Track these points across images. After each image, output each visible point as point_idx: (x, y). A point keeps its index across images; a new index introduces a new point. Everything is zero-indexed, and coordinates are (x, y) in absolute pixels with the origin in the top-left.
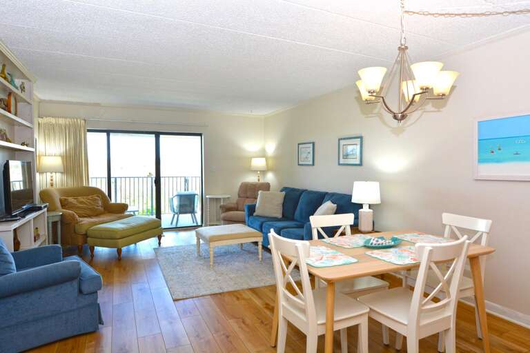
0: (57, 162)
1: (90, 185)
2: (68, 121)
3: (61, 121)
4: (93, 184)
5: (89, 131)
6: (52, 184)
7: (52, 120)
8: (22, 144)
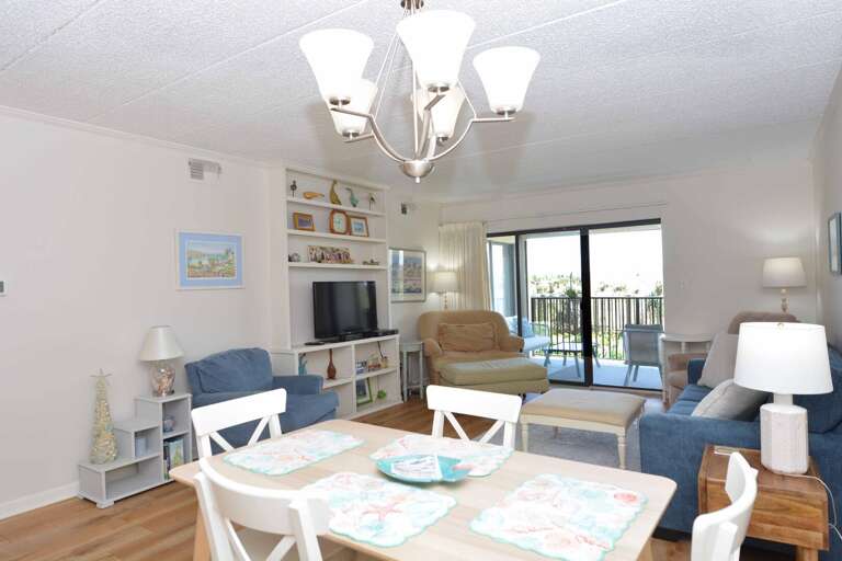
0: (451, 279)
2: (466, 226)
6: (446, 307)
7: (452, 227)
8: (365, 263)
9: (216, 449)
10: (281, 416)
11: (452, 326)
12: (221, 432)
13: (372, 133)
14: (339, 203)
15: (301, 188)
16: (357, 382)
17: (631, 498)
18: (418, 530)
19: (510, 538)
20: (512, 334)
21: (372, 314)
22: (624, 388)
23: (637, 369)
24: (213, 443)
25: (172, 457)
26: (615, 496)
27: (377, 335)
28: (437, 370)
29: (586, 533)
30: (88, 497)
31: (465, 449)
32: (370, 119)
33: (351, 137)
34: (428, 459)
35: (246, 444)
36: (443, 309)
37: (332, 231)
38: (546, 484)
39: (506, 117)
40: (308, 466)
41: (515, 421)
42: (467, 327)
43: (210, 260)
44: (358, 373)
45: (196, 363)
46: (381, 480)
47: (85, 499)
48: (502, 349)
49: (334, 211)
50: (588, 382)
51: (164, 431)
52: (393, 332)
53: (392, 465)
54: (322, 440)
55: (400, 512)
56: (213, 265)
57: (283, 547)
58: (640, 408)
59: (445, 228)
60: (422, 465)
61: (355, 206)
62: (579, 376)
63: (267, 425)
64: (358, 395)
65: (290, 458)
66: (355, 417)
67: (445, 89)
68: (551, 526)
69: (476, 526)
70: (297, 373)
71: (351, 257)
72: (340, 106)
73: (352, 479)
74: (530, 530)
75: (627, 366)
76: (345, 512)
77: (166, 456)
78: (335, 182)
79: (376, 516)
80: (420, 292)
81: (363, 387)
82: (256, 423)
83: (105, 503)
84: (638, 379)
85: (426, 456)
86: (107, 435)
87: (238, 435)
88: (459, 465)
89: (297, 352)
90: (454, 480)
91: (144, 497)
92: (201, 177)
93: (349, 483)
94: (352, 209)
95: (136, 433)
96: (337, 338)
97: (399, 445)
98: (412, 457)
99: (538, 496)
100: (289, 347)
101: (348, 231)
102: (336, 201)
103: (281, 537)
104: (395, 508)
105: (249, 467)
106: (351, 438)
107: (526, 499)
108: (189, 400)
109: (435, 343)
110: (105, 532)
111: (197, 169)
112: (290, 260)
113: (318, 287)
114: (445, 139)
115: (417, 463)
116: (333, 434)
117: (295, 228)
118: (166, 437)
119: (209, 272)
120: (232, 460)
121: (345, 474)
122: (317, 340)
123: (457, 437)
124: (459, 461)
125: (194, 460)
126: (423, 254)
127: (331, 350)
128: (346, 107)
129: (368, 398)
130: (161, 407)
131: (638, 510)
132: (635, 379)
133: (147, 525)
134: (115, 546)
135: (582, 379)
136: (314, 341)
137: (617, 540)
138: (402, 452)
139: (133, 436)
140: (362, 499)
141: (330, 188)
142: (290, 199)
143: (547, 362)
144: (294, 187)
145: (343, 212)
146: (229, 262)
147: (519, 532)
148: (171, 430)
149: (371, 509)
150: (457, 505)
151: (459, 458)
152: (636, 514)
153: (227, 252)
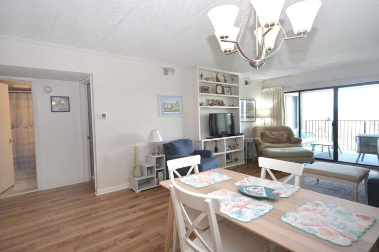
0: (268, 112)
1: (286, 126)
2: (275, 89)
3: (272, 89)
4: (287, 125)
5: (285, 93)
6: (264, 124)
7: (267, 90)
8: (230, 106)
9: (176, 176)
10: (198, 165)
11: (267, 133)
12: (177, 170)
13: (237, 50)
14: (219, 81)
15: (204, 76)
16: (227, 154)
17: (366, 218)
18: (257, 217)
19: (301, 227)
20: (295, 136)
21: (232, 127)
22: (356, 164)
23: (364, 156)
24: (174, 174)
25: (159, 177)
26: (357, 215)
27: (234, 135)
28: (260, 151)
29: (341, 231)
30: (133, 189)
31: (276, 185)
32: (237, 43)
33: (228, 52)
34: (260, 188)
35: (186, 175)
36: (263, 125)
37: (217, 93)
38: (318, 205)
39: (302, 35)
40: (209, 186)
41: (300, 175)
42: (274, 133)
43: (171, 105)
44: (227, 150)
45: (167, 144)
46: (239, 194)
47: (132, 189)
48: (290, 143)
49: (218, 85)
50: (335, 160)
51: (157, 168)
52: (241, 134)
53: (244, 189)
54: (215, 176)
55: (248, 208)
56: (172, 107)
57: (202, 216)
58: (367, 174)
59: (265, 90)
60: (257, 190)
61: (226, 82)
62: (330, 157)
63: (193, 169)
64: (227, 159)
65: (203, 182)
66: (226, 168)
67: (273, 25)
68: (322, 225)
69: (284, 219)
70: (203, 149)
71: (224, 103)
72: (225, 39)
73: (227, 193)
74: (311, 225)
75: (358, 154)
76: (225, 205)
77: (157, 177)
78: (218, 73)
79: (238, 209)
80: (253, 117)
81: (229, 156)
82: (190, 167)
83: (138, 191)
84: (364, 160)
85: (259, 186)
86: (138, 168)
87: (183, 171)
88: (274, 192)
89: (203, 141)
90: (272, 198)
91: (150, 191)
92: (167, 74)
93: (226, 194)
94: (224, 84)
95: (147, 168)
96: (218, 136)
97: (247, 181)
98: (253, 186)
99: (314, 210)
100: (200, 139)
101: (223, 93)
102: (218, 80)
103: (201, 212)
104: (247, 206)
105: (187, 184)
106: (226, 176)
107: (307, 210)
108: (165, 157)
109: (259, 139)
110: (138, 201)
111: (166, 71)
112: (200, 105)
113: (211, 115)
114: (269, 49)
115: (255, 189)
116: (219, 174)
117: (202, 92)
118: (157, 170)
119: (171, 110)
120: (181, 180)
121: (225, 190)
122: (211, 137)
123: (272, 179)
124: (274, 190)
125: (167, 179)
126: (254, 102)
127: (216, 141)
128: (227, 39)
129: (231, 161)
130: (155, 159)
131: (371, 224)
132: (362, 160)
133: (151, 201)
134: (141, 207)
135: (332, 158)
136: (209, 137)
137: (359, 237)
138: (248, 184)
139: (146, 169)
140: (232, 201)
141: (216, 75)
142: (200, 81)
143: (313, 150)
144: (202, 76)
145: (221, 85)
146: (178, 106)
147: (305, 225)
148: (159, 168)
149: (236, 205)
150: (274, 209)
151: (274, 188)
152: (370, 226)
153: (177, 102)
